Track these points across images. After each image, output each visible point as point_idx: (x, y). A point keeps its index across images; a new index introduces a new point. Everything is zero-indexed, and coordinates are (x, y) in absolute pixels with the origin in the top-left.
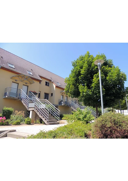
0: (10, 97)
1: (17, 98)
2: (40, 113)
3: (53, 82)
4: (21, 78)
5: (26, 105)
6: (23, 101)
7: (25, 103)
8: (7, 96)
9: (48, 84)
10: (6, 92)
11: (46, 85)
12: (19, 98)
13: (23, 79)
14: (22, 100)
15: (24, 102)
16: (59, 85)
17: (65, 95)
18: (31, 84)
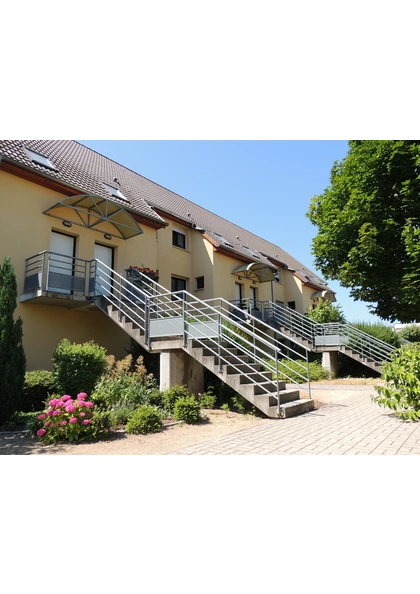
0: (55, 295)
1: (84, 299)
2: (223, 363)
3: (202, 232)
4: (84, 212)
5: (135, 326)
6: (114, 309)
7: (128, 320)
8: (39, 293)
9: (180, 243)
10: (30, 274)
11: (175, 243)
12: (90, 299)
13: (94, 218)
14: (110, 308)
15: (122, 314)
16: (223, 241)
17: (247, 284)
18: (125, 238)
